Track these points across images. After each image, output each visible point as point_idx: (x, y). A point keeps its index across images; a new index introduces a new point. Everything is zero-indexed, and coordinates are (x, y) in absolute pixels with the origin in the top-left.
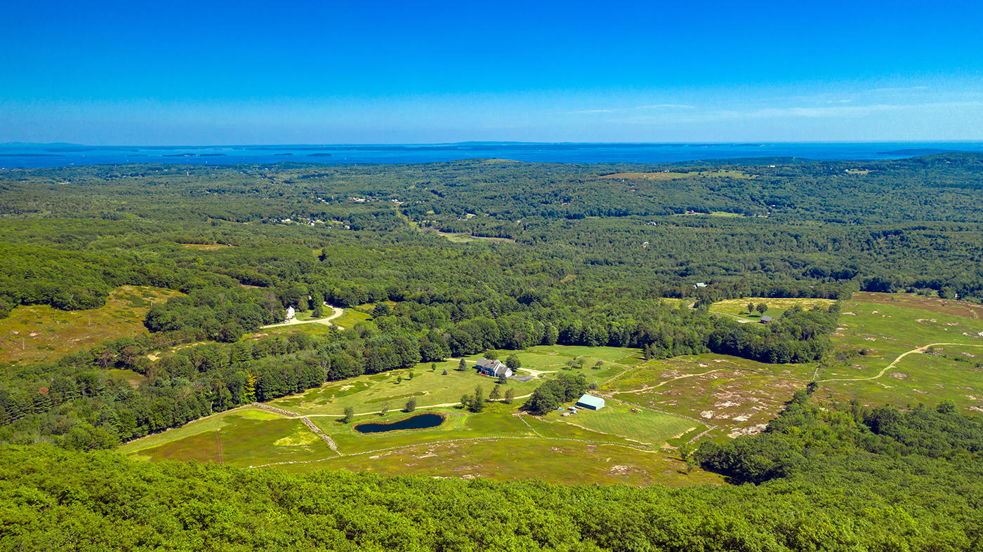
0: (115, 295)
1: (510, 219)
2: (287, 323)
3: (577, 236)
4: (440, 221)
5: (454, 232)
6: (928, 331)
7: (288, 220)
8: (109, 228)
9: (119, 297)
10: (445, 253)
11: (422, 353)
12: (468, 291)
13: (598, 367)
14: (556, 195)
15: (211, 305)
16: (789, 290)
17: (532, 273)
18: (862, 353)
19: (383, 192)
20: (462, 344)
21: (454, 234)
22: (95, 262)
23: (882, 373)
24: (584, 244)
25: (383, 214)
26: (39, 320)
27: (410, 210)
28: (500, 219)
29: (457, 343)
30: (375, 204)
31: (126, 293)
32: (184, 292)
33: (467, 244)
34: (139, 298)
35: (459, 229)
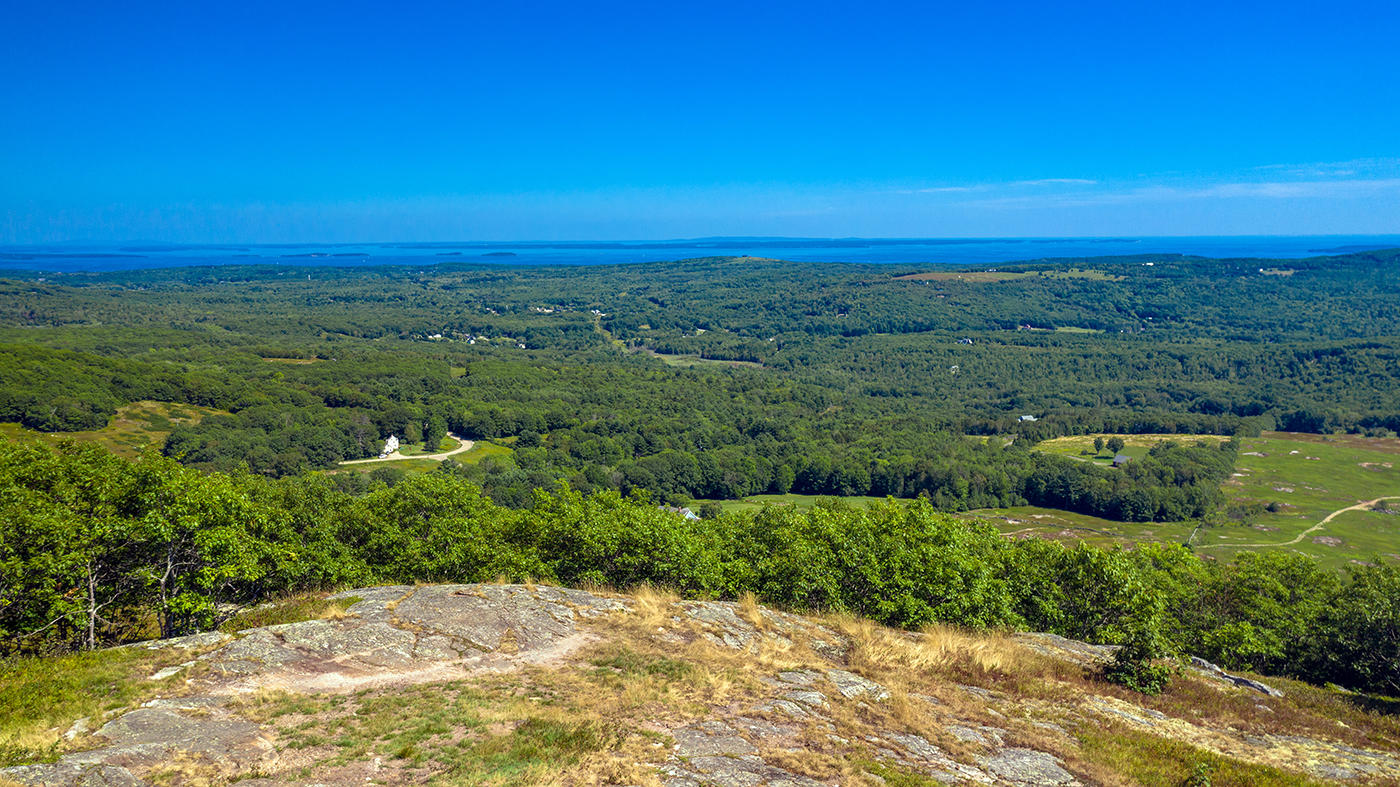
0: (127, 413)
1: (759, 337)
2: (383, 458)
3: (854, 358)
4: (657, 339)
5: (676, 353)
6: (1379, 480)
7: (439, 336)
9: (131, 416)
10: (650, 374)
12: (667, 420)
14: (828, 303)
15: (268, 428)
16: (1161, 424)
18: (1271, 509)
19: (579, 300)
21: (677, 356)
22: (104, 366)
23: (1301, 537)
24: (863, 369)
25: (575, 329)
27: (615, 323)
28: (744, 335)
30: (567, 316)
31: (144, 412)
32: (233, 411)
33: (692, 367)
34: (162, 419)
35: (684, 350)
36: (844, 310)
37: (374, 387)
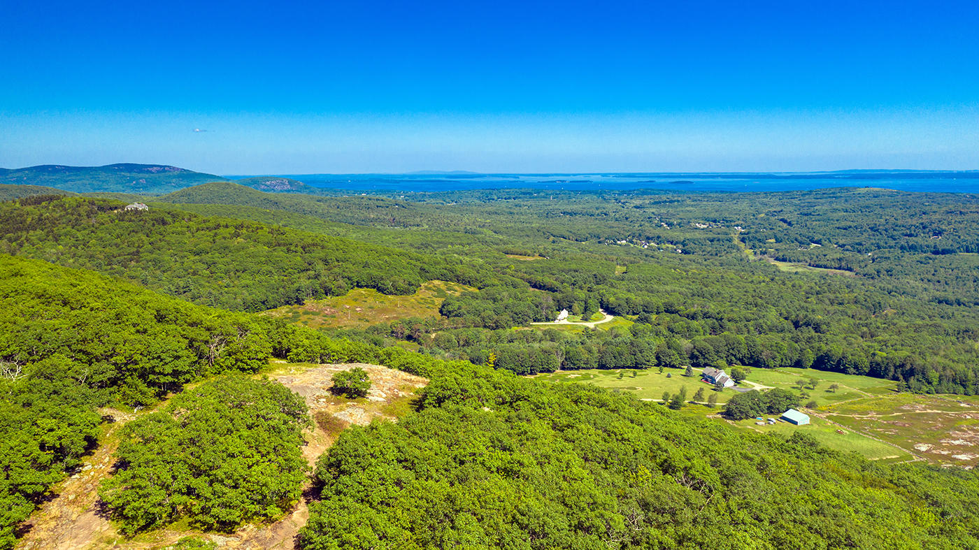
0: (426, 287)
1: (859, 252)
2: (557, 322)
3: (933, 272)
4: (777, 250)
5: (790, 261)
7: (624, 242)
8: (461, 240)
11: (658, 358)
12: (745, 312)
13: (832, 390)
14: (924, 228)
15: (495, 300)
17: (840, 304)
19: (728, 219)
20: (703, 355)
21: (790, 264)
22: (417, 260)
24: (939, 282)
25: (718, 240)
26: (365, 300)
27: (749, 238)
28: (847, 250)
29: (697, 353)
30: (715, 230)
31: (434, 286)
32: (480, 288)
33: (796, 273)
34: (442, 291)
35: (796, 259)
36: (938, 233)
37: (563, 278)
